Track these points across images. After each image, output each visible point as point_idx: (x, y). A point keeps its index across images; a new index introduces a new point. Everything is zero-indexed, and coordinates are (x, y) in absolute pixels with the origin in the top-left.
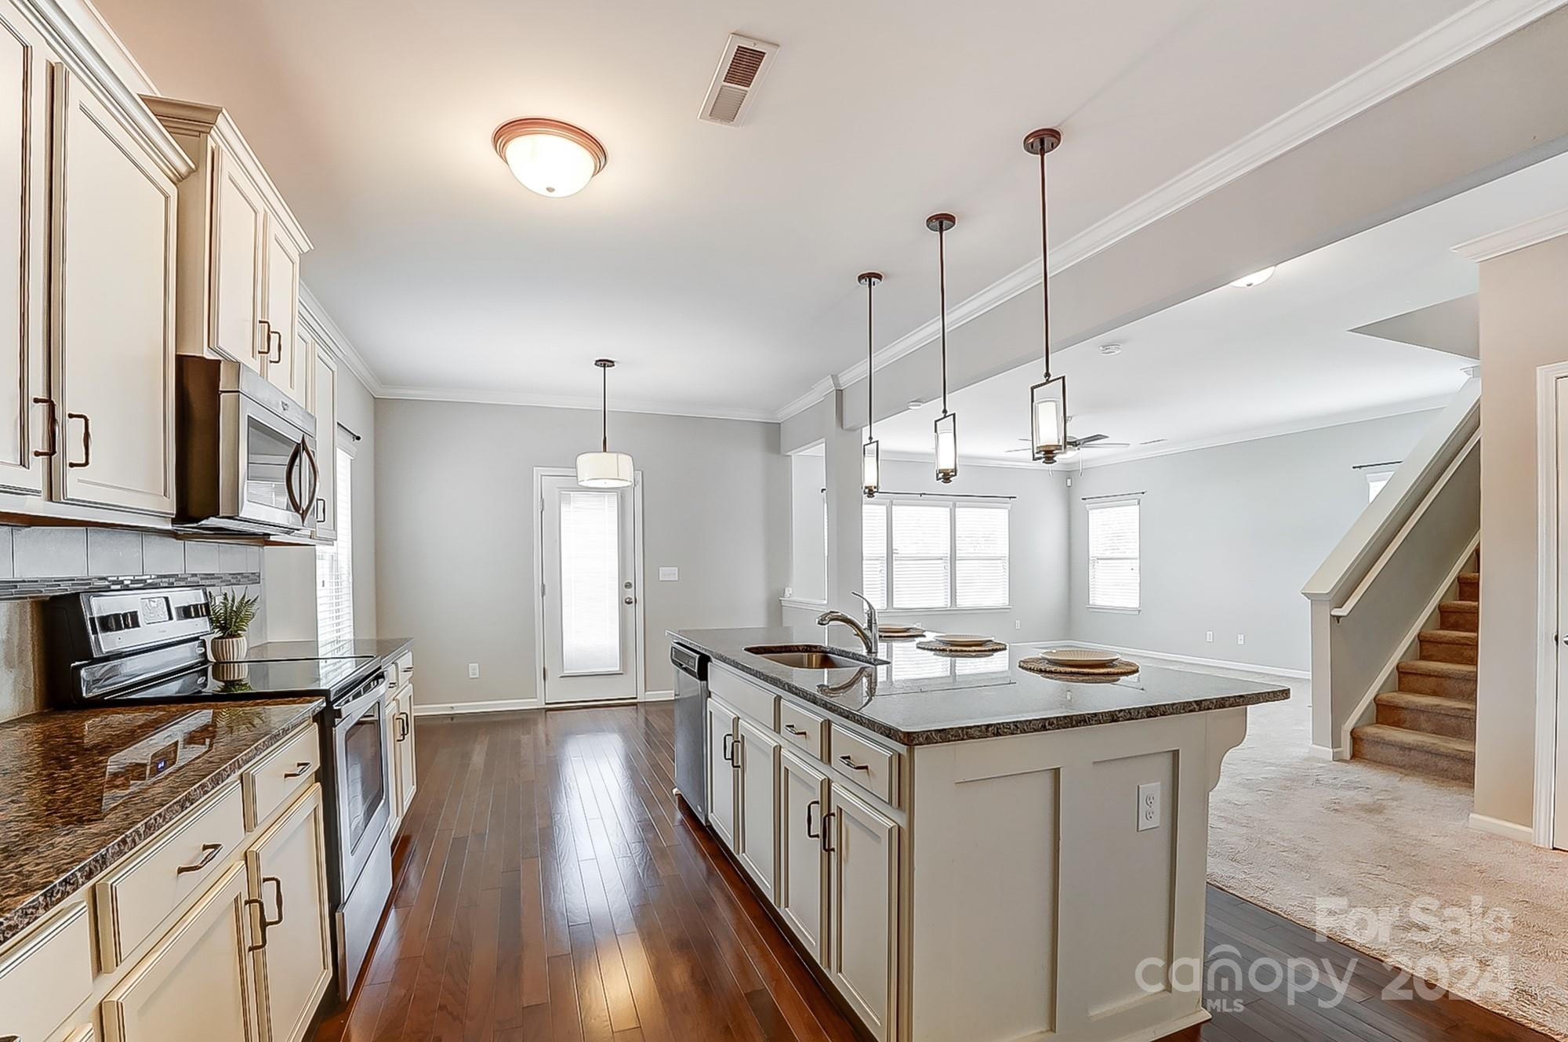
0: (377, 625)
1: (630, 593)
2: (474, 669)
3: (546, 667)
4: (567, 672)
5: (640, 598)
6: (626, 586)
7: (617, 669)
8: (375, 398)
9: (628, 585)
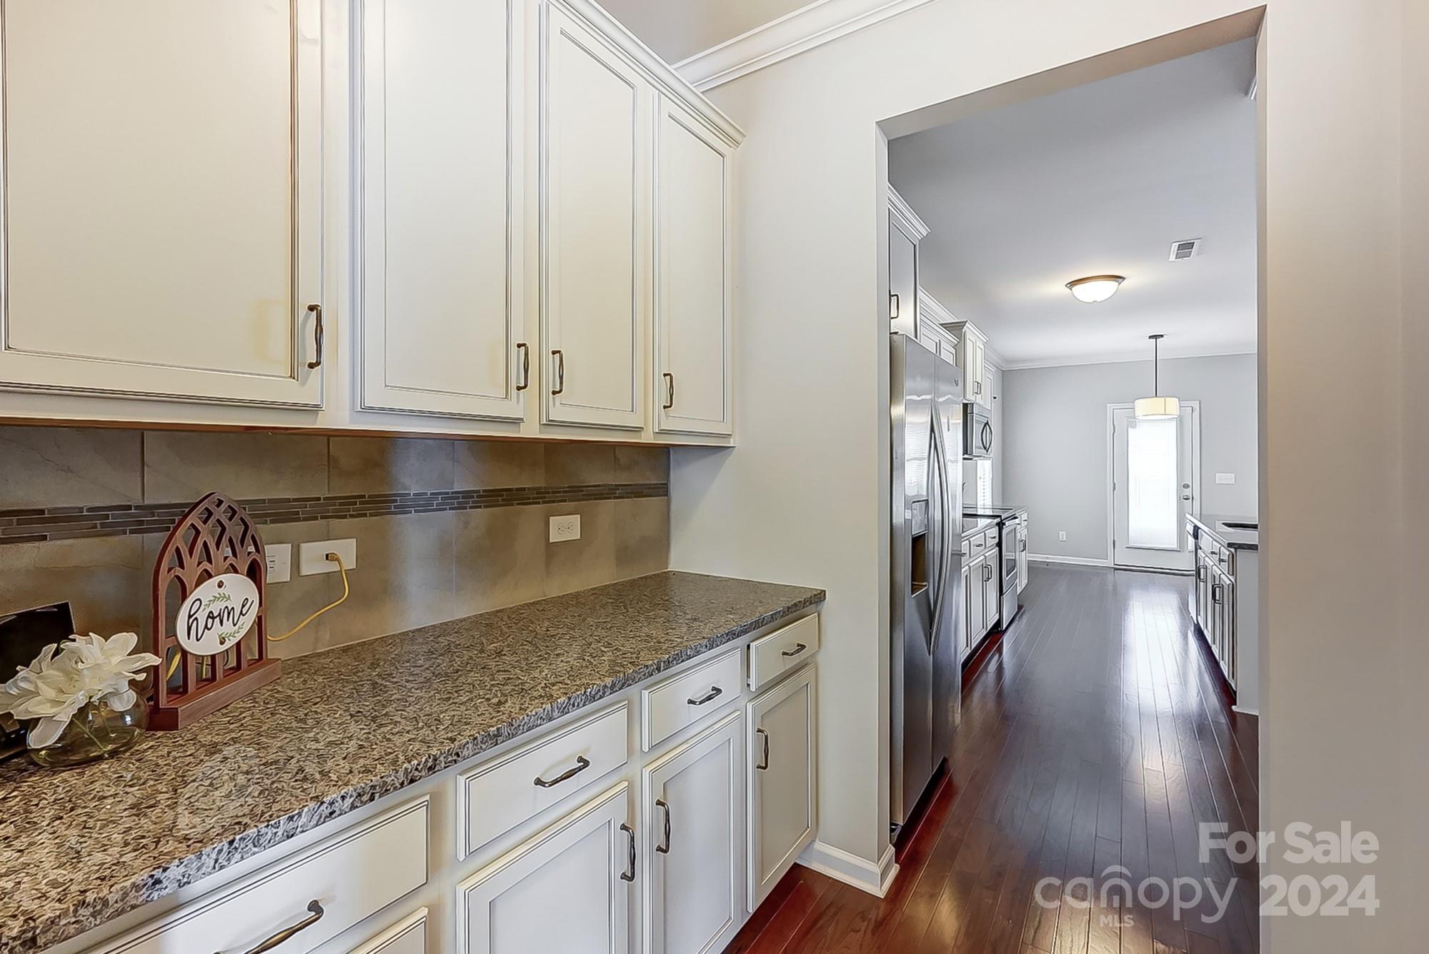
0: (1003, 498)
1: (1187, 492)
2: (1063, 536)
3: (1116, 540)
4: (1131, 545)
5: (1197, 496)
6: (1184, 486)
7: (1174, 546)
8: (1003, 371)
9: (1186, 486)
